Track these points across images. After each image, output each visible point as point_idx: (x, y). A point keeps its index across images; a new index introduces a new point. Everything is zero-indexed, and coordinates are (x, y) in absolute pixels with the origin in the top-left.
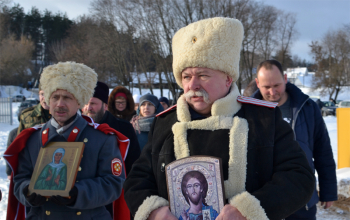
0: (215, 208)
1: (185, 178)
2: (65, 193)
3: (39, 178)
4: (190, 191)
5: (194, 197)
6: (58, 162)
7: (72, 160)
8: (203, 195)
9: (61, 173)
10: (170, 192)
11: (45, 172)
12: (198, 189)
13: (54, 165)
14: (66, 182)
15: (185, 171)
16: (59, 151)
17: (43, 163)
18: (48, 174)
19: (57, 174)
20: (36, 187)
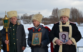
0: (67, 40)
1: (62, 35)
2: (39, 44)
3: (33, 42)
4: (63, 37)
5: (64, 38)
6: (37, 37)
7: (40, 37)
8: (65, 38)
9: (38, 40)
10: (60, 37)
11: (34, 40)
12: (64, 37)
13: (36, 38)
14: (39, 42)
15: (62, 34)
16: (37, 35)
17: (34, 38)
18: (35, 40)
19: (37, 40)
20: (33, 44)
